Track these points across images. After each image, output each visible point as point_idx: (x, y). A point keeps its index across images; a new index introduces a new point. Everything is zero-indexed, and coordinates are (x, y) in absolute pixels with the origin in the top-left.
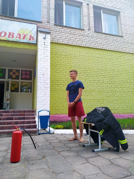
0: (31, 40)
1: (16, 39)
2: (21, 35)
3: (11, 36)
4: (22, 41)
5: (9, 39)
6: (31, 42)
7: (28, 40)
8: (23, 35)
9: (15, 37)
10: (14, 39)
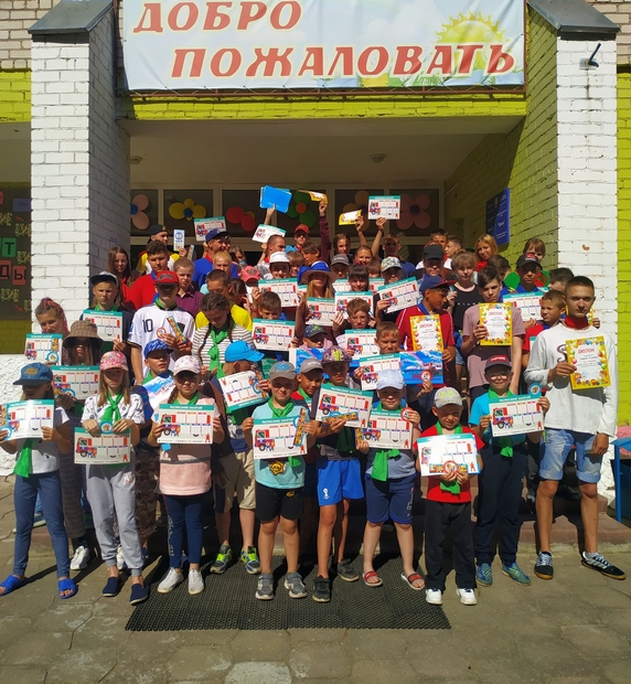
0: (499, 67)
1: (430, 75)
2: (454, 50)
3: (408, 66)
4: (458, 79)
5: (402, 77)
6: (500, 78)
7: (485, 74)
8: (462, 52)
9: (425, 67)
10: (422, 78)
